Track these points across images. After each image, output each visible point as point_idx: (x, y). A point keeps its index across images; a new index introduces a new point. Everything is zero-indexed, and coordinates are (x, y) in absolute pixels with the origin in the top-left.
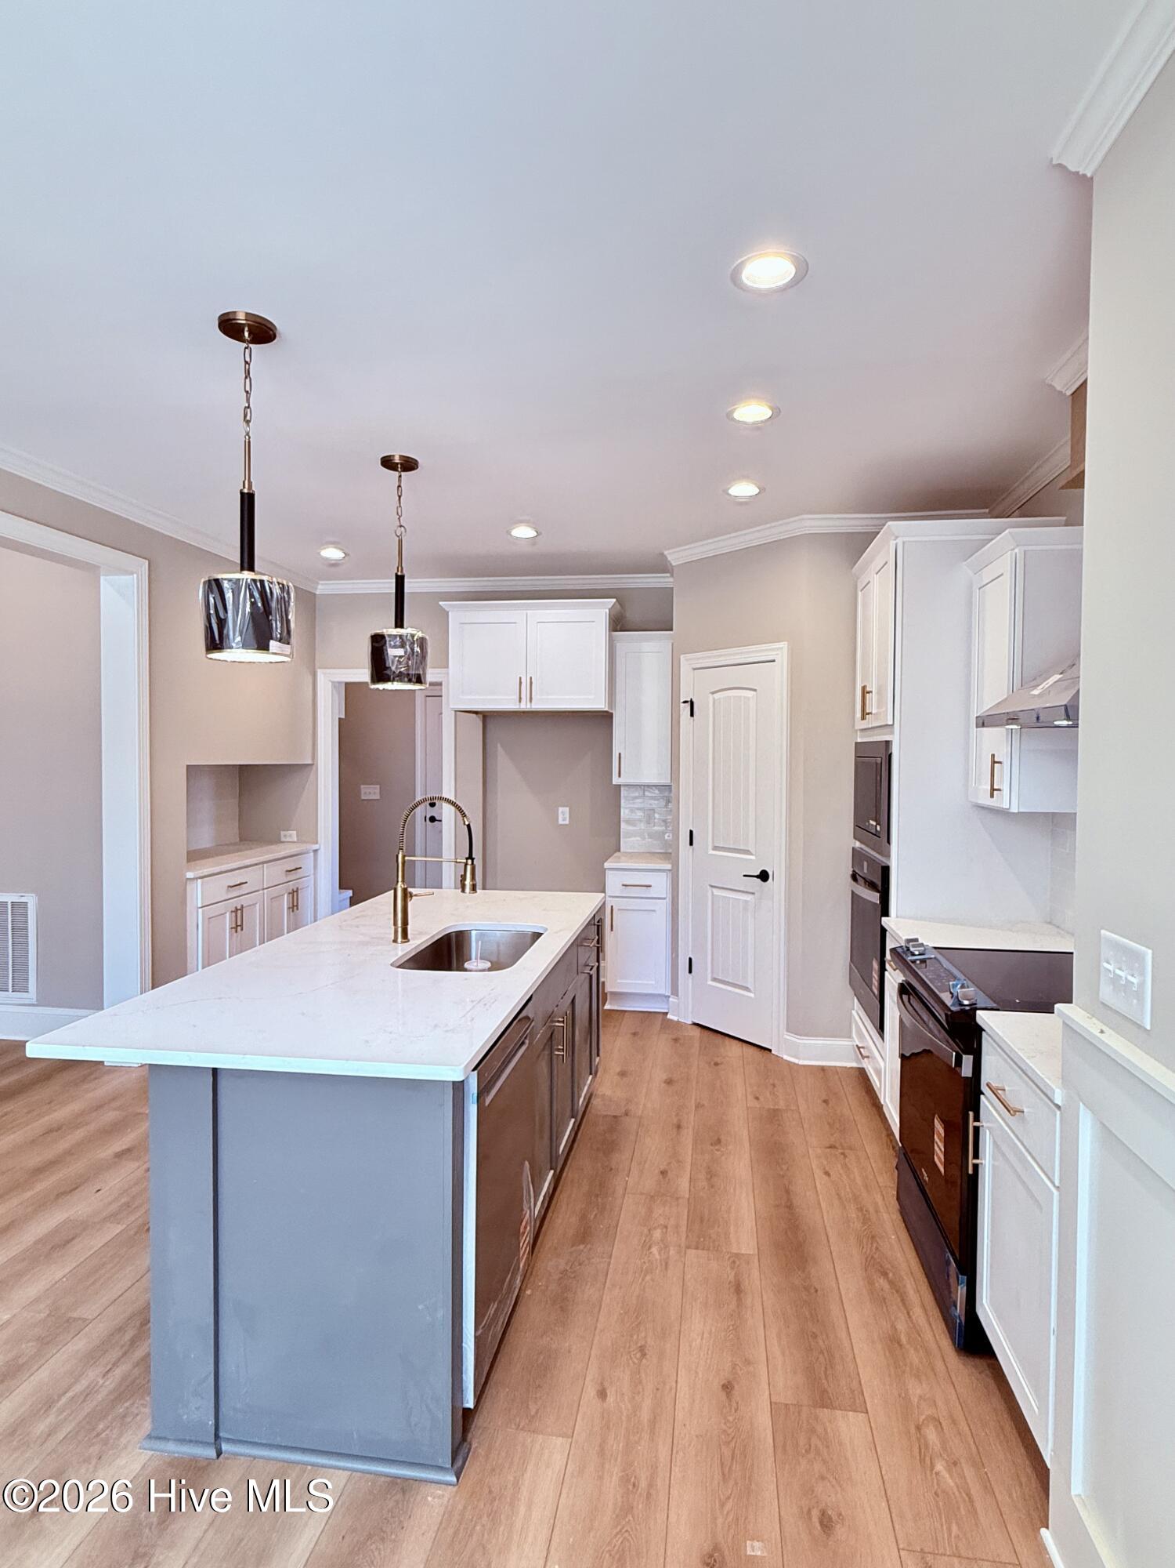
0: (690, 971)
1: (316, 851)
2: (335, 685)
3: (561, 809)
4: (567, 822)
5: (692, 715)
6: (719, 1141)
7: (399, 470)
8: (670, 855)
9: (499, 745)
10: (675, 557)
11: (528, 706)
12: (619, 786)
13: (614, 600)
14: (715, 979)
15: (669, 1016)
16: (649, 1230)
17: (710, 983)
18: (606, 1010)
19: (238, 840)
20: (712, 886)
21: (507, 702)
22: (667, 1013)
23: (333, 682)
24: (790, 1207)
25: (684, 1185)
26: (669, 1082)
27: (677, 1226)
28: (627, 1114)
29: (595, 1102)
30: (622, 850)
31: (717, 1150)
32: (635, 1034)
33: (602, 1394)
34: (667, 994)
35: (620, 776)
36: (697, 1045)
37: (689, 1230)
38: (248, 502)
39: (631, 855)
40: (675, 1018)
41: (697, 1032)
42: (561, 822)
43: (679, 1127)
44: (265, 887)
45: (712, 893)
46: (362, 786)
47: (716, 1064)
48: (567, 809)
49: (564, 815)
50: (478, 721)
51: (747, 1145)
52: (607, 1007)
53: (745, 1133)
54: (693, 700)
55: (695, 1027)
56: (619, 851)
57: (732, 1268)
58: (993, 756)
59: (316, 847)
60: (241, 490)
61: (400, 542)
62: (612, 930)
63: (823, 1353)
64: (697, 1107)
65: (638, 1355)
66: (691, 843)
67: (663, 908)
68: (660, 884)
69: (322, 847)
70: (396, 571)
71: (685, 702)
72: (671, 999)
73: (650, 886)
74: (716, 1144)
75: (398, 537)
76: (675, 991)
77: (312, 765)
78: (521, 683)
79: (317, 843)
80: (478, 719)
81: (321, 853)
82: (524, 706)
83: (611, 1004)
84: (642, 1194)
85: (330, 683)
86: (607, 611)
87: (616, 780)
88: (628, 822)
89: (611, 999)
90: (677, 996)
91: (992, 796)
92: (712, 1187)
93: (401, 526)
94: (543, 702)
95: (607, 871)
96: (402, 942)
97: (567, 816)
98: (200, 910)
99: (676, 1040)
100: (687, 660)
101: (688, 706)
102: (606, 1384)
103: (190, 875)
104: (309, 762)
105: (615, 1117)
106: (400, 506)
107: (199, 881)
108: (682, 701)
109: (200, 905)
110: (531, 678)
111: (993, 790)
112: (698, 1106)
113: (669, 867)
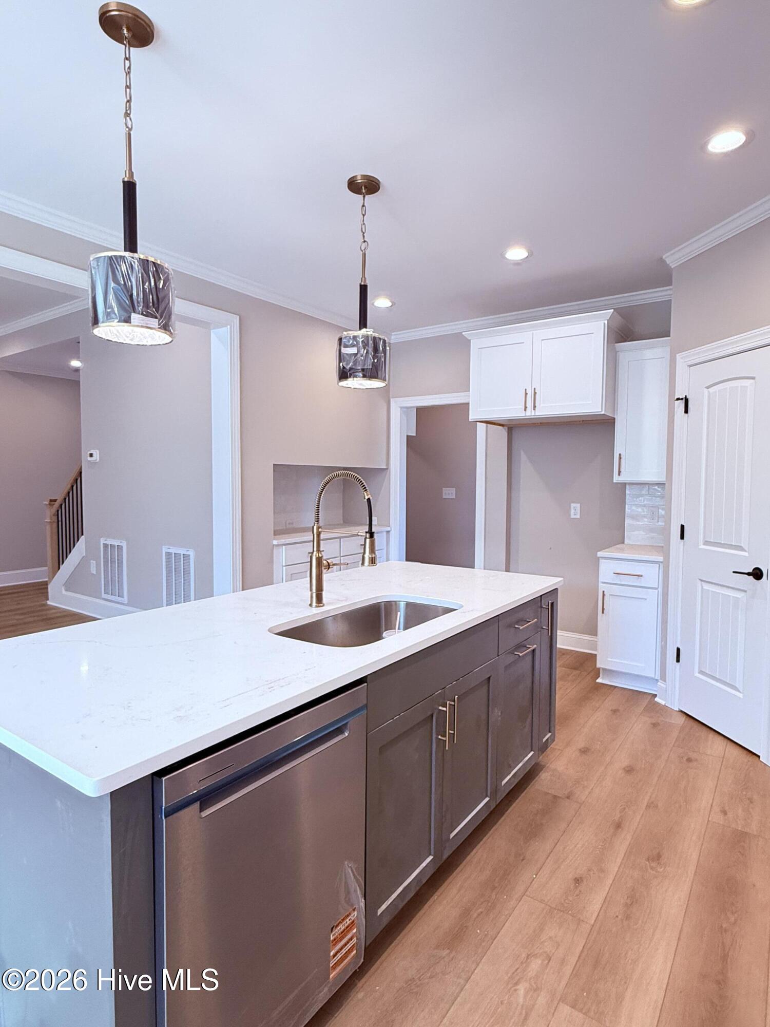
0: (678, 661)
1: (388, 532)
2: (405, 410)
3: (573, 505)
4: (578, 516)
5: (686, 411)
6: (659, 857)
7: (364, 191)
8: (664, 550)
9: (522, 453)
10: (673, 259)
11: (533, 414)
12: (624, 485)
13: (612, 310)
14: (701, 672)
15: (657, 699)
16: (528, 956)
17: (697, 675)
18: (598, 683)
19: (342, 522)
20: (701, 580)
21: (515, 411)
22: (655, 696)
23: (401, 408)
25: (594, 904)
26: (629, 770)
27: (563, 962)
28: (568, 797)
29: (544, 777)
30: (626, 541)
31: (652, 868)
32: (615, 711)
34: (656, 678)
35: (619, 475)
36: (675, 734)
37: (576, 972)
39: (632, 547)
40: (663, 703)
41: (682, 720)
42: (572, 516)
43: (618, 826)
44: (342, 555)
45: (702, 587)
46: (444, 489)
47: (689, 760)
48: (578, 505)
49: (575, 511)
50: (503, 432)
51: (692, 869)
52: (599, 680)
53: (695, 856)
54: (688, 397)
55: (680, 714)
56: (623, 543)
59: (388, 529)
60: (124, 179)
61: (364, 255)
62: (603, 612)
64: (648, 807)
66: (682, 537)
67: (653, 597)
68: (652, 575)
69: (393, 529)
70: (360, 282)
71: (678, 399)
72: (659, 683)
73: (641, 576)
74: (653, 860)
75: (362, 251)
76: (663, 677)
77: (387, 469)
78: (526, 394)
79: (389, 526)
80: (503, 430)
81: (392, 533)
82: (530, 413)
83: (603, 678)
84: (542, 901)
85: (399, 409)
86: (606, 322)
87: (616, 479)
88: (632, 517)
89: (603, 674)
90: (665, 681)
92: (628, 917)
93: (365, 241)
94: (547, 409)
95: (601, 561)
96: (317, 607)
97: (578, 511)
98: (284, 568)
99: (655, 725)
100: (682, 358)
101: (682, 403)
103: (275, 542)
104: (385, 467)
105: (555, 797)
106: (364, 224)
107: (284, 547)
108: (676, 397)
109: (284, 565)
110: (535, 389)
112: (651, 805)
113: (661, 559)
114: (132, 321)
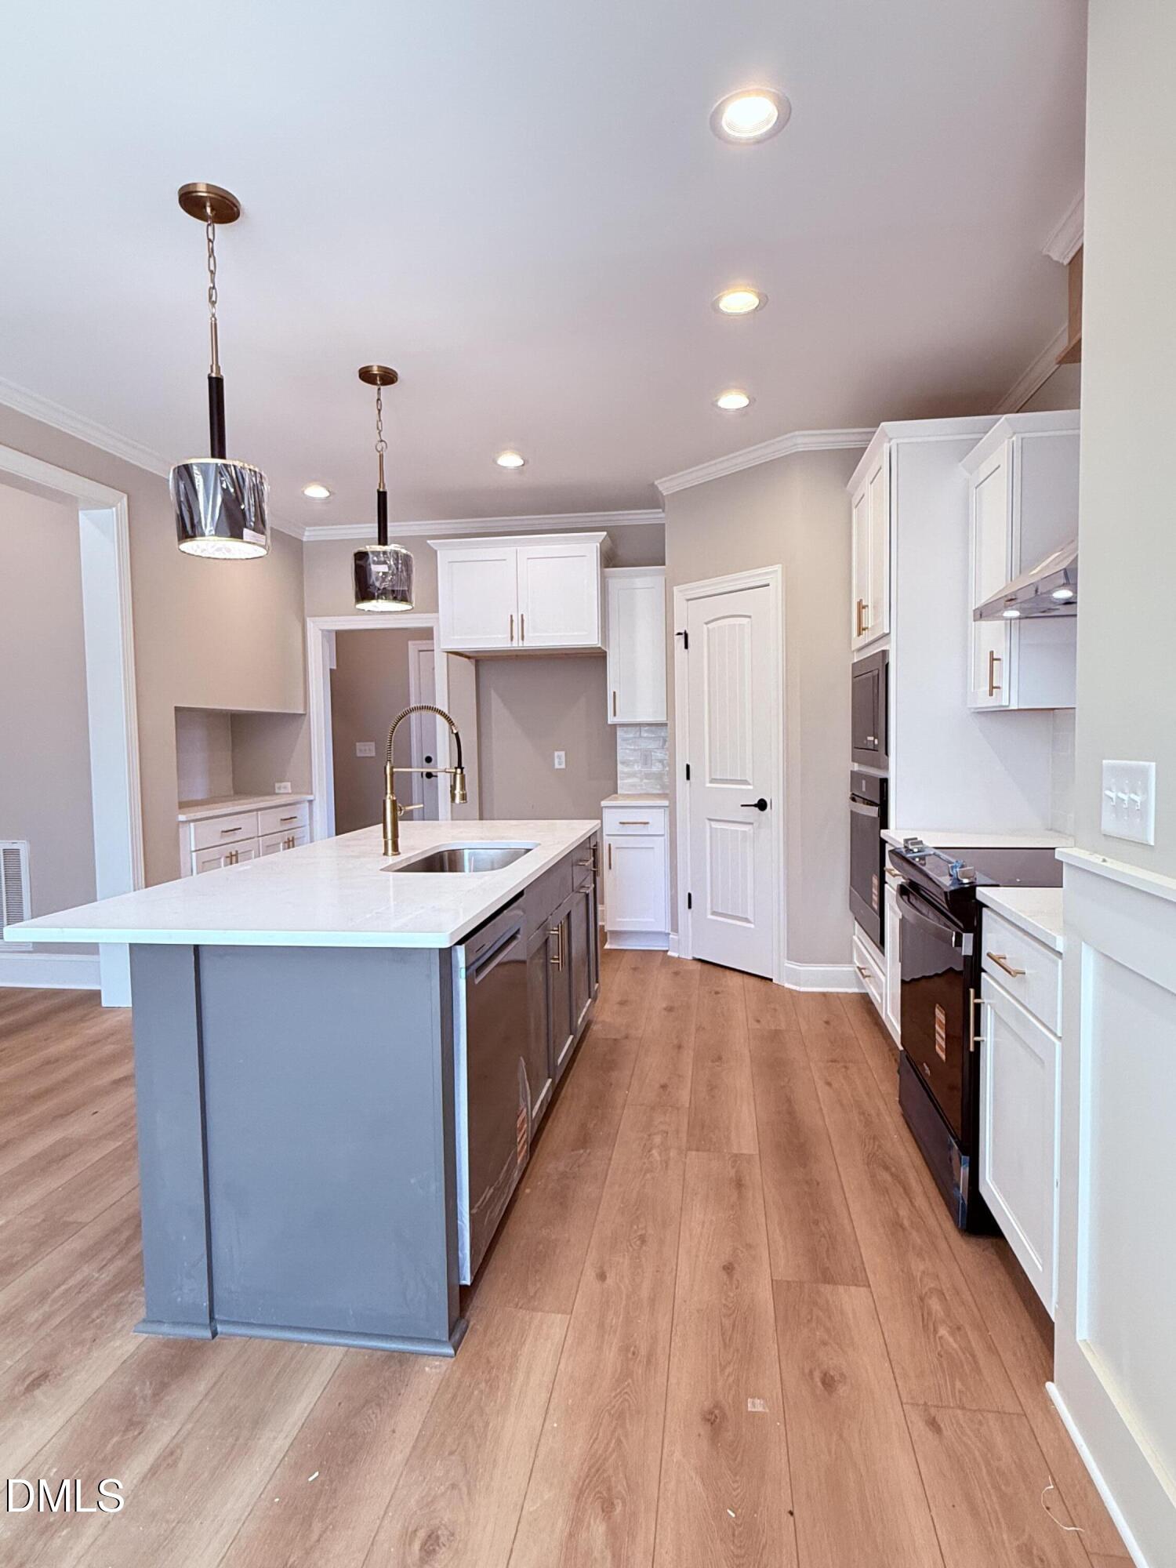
0: (690, 907)
1: (311, 802)
2: (326, 633)
3: (556, 753)
4: (563, 766)
5: (686, 647)
6: (720, 1058)
7: (379, 382)
8: (668, 794)
9: (492, 692)
10: (666, 486)
11: (521, 645)
12: (614, 726)
13: (605, 533)
14: (714, 913)
15: (669, 953)
16: (649, 1136)
17: (710, 917)
18: (607, 949)
19: (232, 792)
20: (710, 820)
21: (497, 640)
22: (667, 951)
23: (322, 631)
24: (791, 1113)
25: (684, 1096)
26: (670, 1009)
27: (678, 1132)
28: (627, 1037)
29: (595, 1028)
30: (619, 792)
31: (718, 1066)
32: (635, 969)
33: (602, 1277)
34: (667, 931)
35: (615, 715)
36: (697, 977)
37: (690, 1134)
38: (216, 386)
39: (628, 796)
40: (675, 955)
41: (699, 966)
42: (557, 766)
43: (679, 1047)
44: (260, 835)
45: (711, 826)
46: (357, 744)
47: (717, 993)
48: (562, 753)
49: (559, 760)
50: (470, 666)
51: (748, 1060)
52: (607, 946)
53: (746, 1052)
54: (687, 632)
55: (695, 962)
56: (616, 793)
57: (733, 1167)
58: (992, 653)
59: (311, 797)
60: (209, 375)
61: (381, 457)
62: (610, 868)
63: (825, 1237)
64: (697, 1030)
65: (638, 1242)
66: (688, 778)
67: (661, 845)
68: (658, 821)
69: (317, 798)
70: (378, 487)
71: (679, 634)
72: (671, 936)
73: (647, 823)
74: (717, 1061)
75: (379, 452)
76: (675, 928)
77: (305, 715)
78: (512, 621)
79: (312, 794)
80: (470, 663)
81: (316, 804)
82: (517, 644)
83: (611, 943)
84: (642, 1105)
85: (320, 632)
86: (598, 545)
87: (611, 720)
88: (623, 763)
89: (611, 938)
90: (677, 932)
91: (991, 694)
92: (713, 1097)
93: (382, 441)
94: (538, 639)
95: (604, 810)
96: (393, 855)
97: (563, 759)
98: (194, 854)
99: (676, 974)
100: (681, 591)
101: (682, 638)
102: (605, 1268)
103: (182, 818)
104: (301, 712)
105: (615, 1040)
106: (380, 420)
107: (192, 824)
108: (676, 632)
109: (193, 849)
110: (522, 616)
111: (992, 687)
112: (700, 1029)
113: (666, 803)
114: (244, 537)
